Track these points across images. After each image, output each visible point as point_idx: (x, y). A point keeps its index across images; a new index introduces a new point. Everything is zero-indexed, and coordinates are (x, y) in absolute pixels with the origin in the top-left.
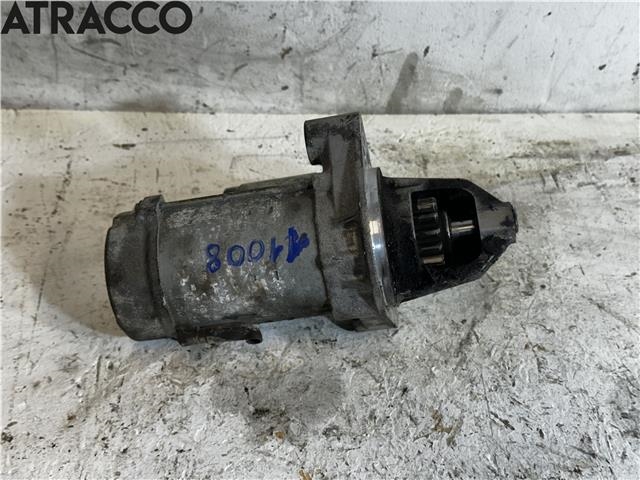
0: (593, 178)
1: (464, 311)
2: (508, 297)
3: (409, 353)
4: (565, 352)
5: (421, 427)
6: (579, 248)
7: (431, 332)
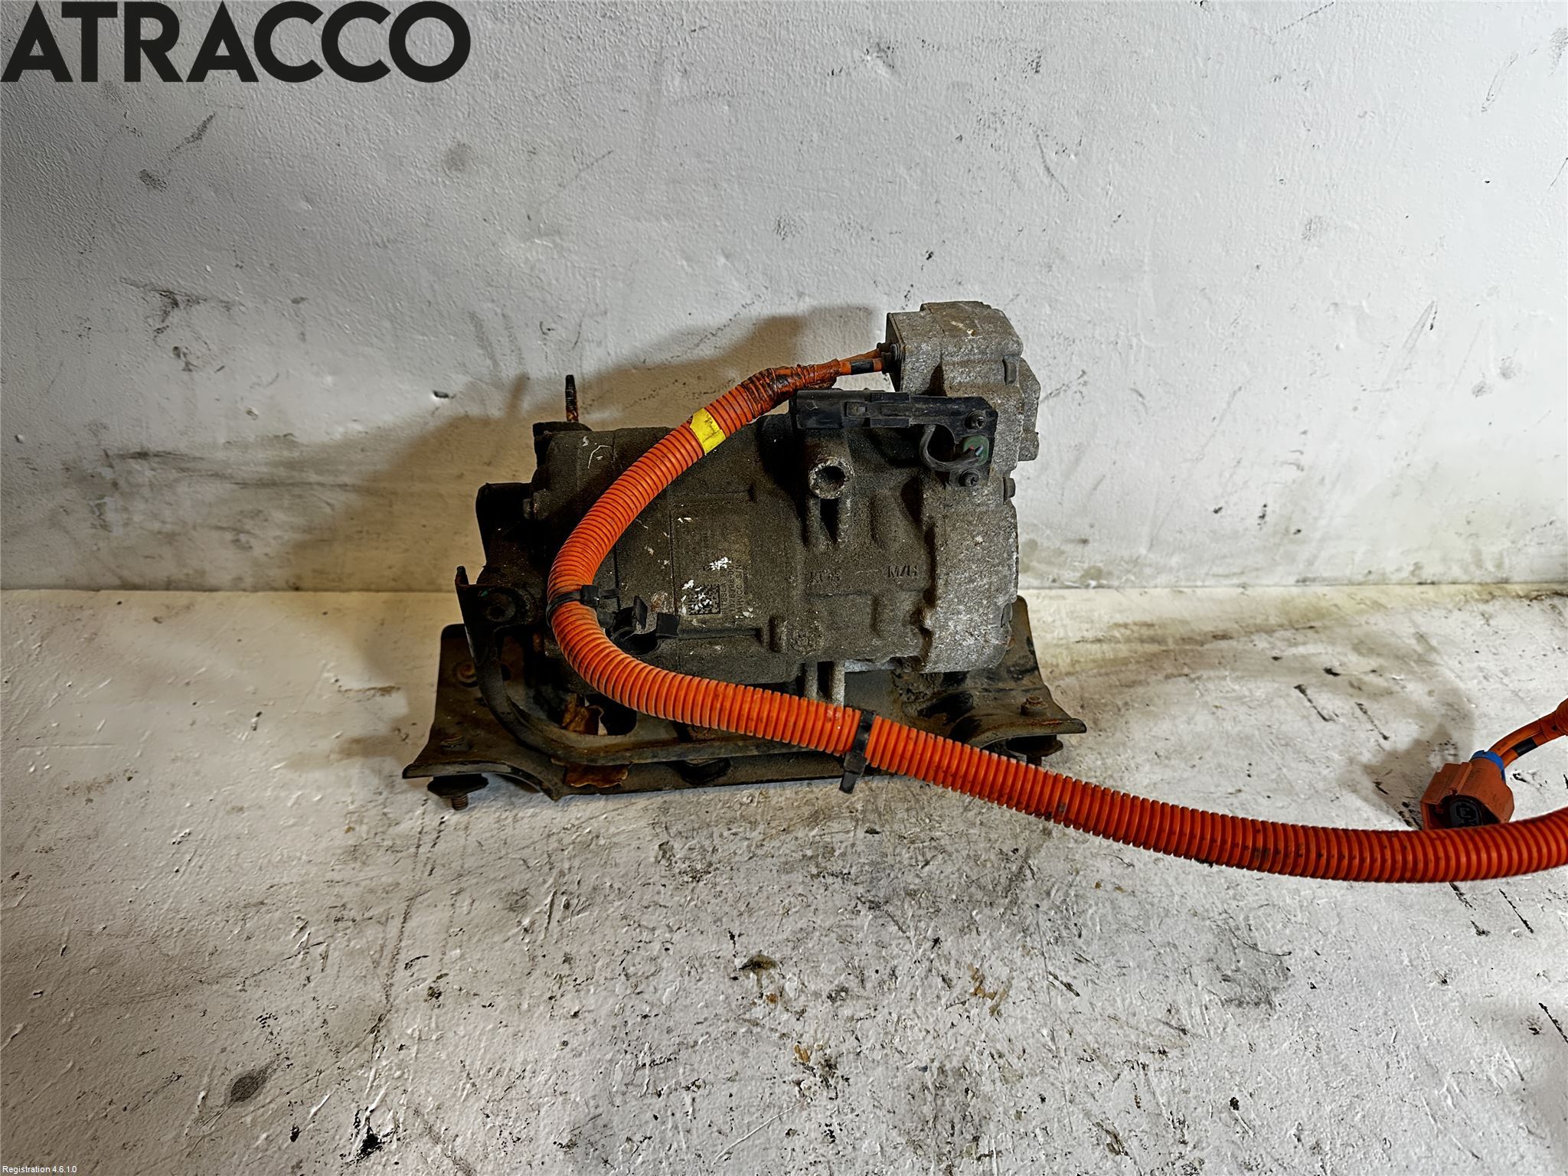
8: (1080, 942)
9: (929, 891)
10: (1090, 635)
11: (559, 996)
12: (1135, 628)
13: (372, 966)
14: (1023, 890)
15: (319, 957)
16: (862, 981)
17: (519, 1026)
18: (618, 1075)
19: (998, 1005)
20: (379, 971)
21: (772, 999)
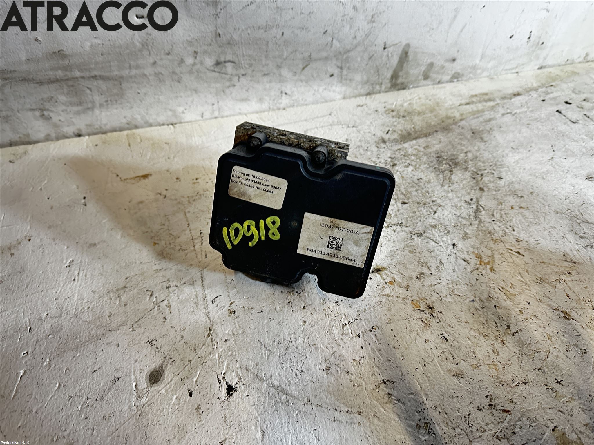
0: (509, 111)
1: (469, 194)
2: (491, 182)
3: (447, 223)
4: (534, 207)
5: (472, 264)
6: (517, 149)
7: (455, 209)
8: (515, 233)
9: (441, 224)
10: (463, 102)
11: (292, 301)
12: (481, 96)
13: (195, 306)
14: (481, 216)
15: (166, 307)
16: (429, 268)
17: (279, 318)
18: (336, 332)
19: (492, 267)
20: (199, 307)
21: (391, 283)
